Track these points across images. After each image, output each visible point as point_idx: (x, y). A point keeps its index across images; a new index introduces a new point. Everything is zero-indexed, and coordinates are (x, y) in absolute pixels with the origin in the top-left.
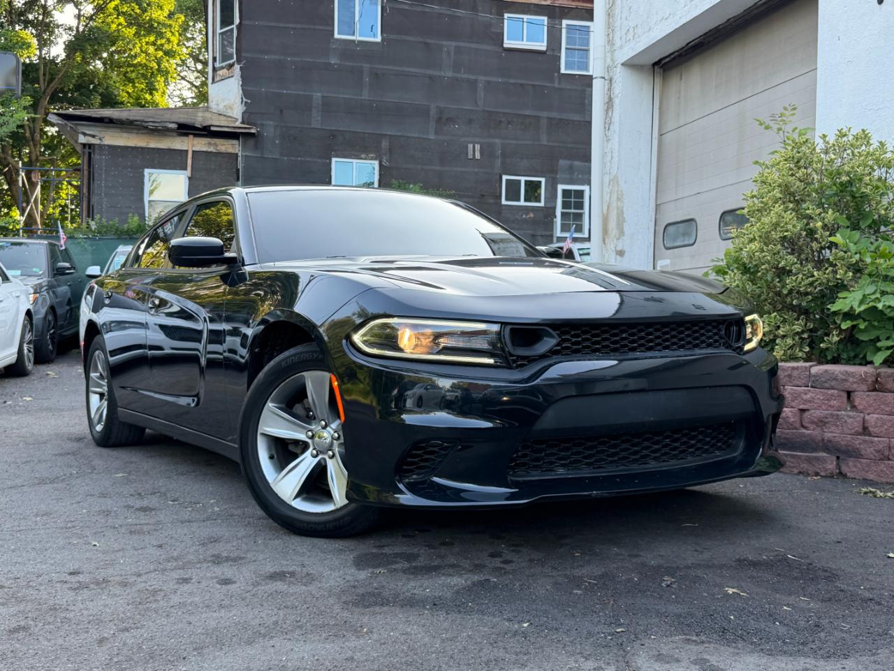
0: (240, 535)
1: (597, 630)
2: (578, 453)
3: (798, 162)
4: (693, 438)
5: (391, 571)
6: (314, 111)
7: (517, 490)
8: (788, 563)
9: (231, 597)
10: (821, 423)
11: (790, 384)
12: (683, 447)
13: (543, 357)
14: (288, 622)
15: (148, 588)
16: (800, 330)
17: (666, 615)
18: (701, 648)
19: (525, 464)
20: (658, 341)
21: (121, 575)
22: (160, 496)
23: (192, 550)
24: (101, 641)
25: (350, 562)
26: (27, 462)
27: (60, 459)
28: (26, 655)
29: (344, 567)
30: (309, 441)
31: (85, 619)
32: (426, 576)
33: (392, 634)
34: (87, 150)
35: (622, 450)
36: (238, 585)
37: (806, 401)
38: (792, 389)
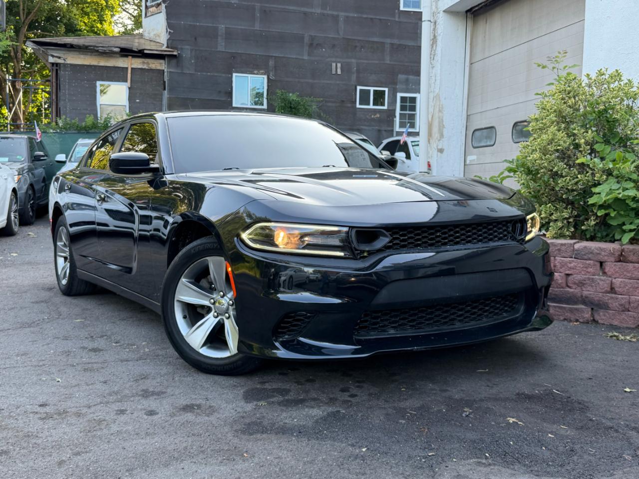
0: (163, 372)
1: (415, 454)
2: (404, 319)
3: (569, 93)
4: (487, 305)
5: (269, 403)
6: (219, 39)
7: (360, 347)
8: (553, 396)
9: (155, 426)
10: (581, 284)
11: (559, 256)
12: (480, 312)
13: (379, 251)
14: (194, 447)
15: (95, 418)
16: (567, 216)
17: (465, 440)
18: (488, 469)
19: (366, 327)
20: (463, 237)
21: (77, 407)
22: (107, 339)
23: (127, 386)
24: (61, 463)
25: (240, 397)
26: (12, 308)
27: (36, 306)
28: (7, 475)
29: (236, 401)
30: (212, 306)
31: (49, 445)
32: (294, 408)
33: (268, 458)
34: (55, 68)
35: (436, 316)
36: (159, 416)
37: (570, 268)
38: (560, 260)
